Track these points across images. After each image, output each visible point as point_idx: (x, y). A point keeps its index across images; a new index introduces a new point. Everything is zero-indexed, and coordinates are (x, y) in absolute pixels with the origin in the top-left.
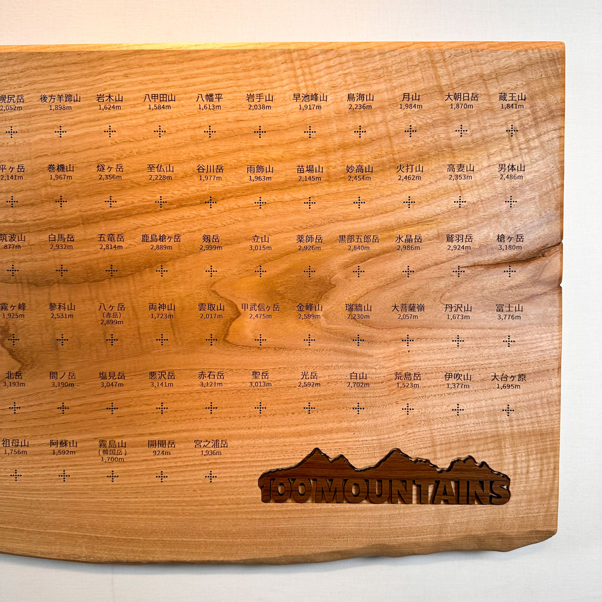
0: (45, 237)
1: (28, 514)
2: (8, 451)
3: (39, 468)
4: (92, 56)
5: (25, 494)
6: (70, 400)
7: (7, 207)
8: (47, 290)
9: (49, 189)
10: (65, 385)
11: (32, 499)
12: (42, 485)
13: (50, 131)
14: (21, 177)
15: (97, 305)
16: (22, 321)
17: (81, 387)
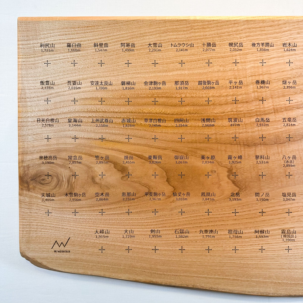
0: (254, 120)
1: (242, 271)
2: (232, 236)
3: (248, 245)
4: (280, 22)
5: (240, 260)
6: (266, 208)
7: (233, 103)
8: (254, 148)
9: (256, 94)
10: (263, 200)
11: (244, 262)
12: (250, 254)
13: (257, 62)
14: (241, 87)
15: (281, 156)
16: (240, 165)
17: (272, 201)
